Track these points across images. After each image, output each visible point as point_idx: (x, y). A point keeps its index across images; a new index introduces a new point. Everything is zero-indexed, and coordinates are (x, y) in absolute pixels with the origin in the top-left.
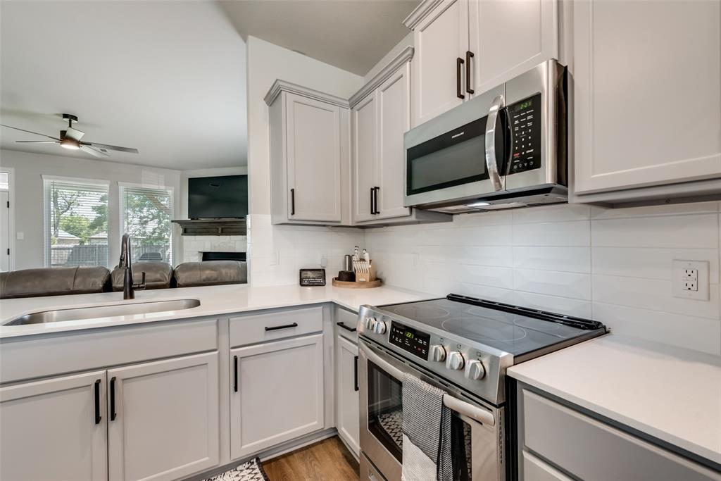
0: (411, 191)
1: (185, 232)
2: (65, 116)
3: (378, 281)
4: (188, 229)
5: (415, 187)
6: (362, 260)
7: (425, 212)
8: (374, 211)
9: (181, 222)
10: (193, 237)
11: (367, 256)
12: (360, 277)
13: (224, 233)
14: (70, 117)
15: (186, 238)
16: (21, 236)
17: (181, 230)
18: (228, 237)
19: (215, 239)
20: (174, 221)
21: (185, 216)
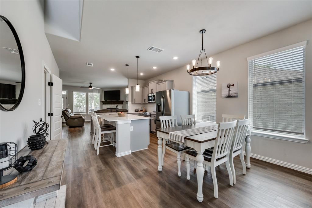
0: (148, 100)
1: (103, 104)
3: (146, 111)
4: (104, 103)
7: (149, 103)
8: (145, 102)
9: (102, 101)
10: (105, 105)
11: (144, 108)
12: (143, 111)
14: (91, 83)
15: (103, 105)
16: (69, 105)
17: (102, 103)
18: (114, 105)
19: (111, 105)
20: (101, 101)
21: (103, 100)
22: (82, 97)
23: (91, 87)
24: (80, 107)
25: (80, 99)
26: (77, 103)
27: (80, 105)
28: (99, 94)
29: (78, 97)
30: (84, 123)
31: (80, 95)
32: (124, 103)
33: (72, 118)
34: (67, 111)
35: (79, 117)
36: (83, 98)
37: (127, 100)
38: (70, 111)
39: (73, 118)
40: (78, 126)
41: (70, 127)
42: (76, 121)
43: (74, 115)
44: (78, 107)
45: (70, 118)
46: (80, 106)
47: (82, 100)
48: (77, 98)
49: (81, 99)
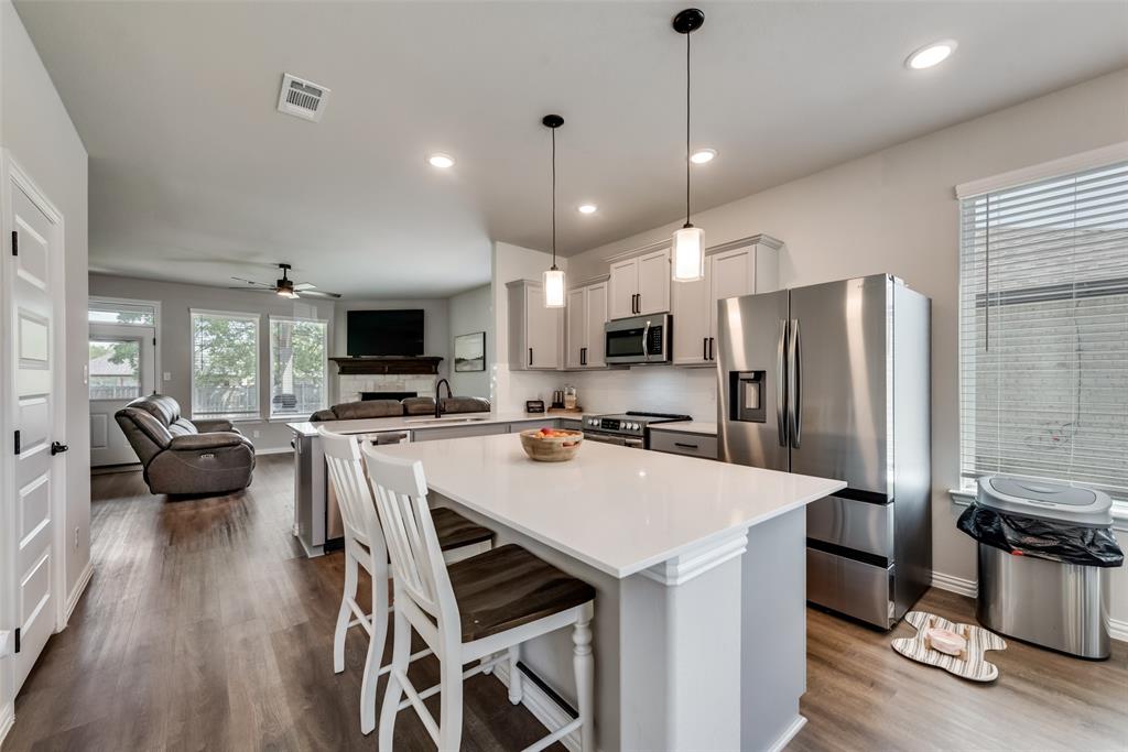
0: (608, 355)
1: (343, 371)
2: (281, 266)
3: (579, 409)
4: (346, 367)
5: (611, 353)
6: (570, 394)
7: (615, 366)
8: (583, 362)
9: (339, 361)
10: (352, 377)
11: (574, 391)
12: (568, 406)
13: (392, 372)
14: (285, 267)
15: (343, 377)
16: (167, 376)
17: (338, 369)
18: (395, 377)
19: (379, 378)
20: (329, 359)
21: (343, 353)
22: (236, 342)
23: (284, 284)
24: (227, 384)
25: (224, 350)
26: (213, 367)
27: (226, 375)
28: (322, 326)
29: (218, 342)
30: (254, 473)
31: (225, 333)
32: (441, 368)
33: (180, 448)
34: (154, 411)
35: (223, 442)
36: (238, 347)
37: (457, 357)
38: (170, 407)
39: (188, 449)
40: (215, 490)
41: (173, 498)
42: (207, 463)
43: (194, 431)
44: (217, 383)
45: (169, 446)
46: (226, 379)
47: (233, 357)
48: (211, 345)
49: (231, 350)
